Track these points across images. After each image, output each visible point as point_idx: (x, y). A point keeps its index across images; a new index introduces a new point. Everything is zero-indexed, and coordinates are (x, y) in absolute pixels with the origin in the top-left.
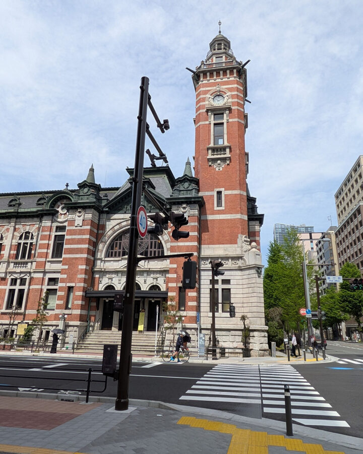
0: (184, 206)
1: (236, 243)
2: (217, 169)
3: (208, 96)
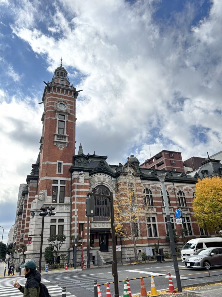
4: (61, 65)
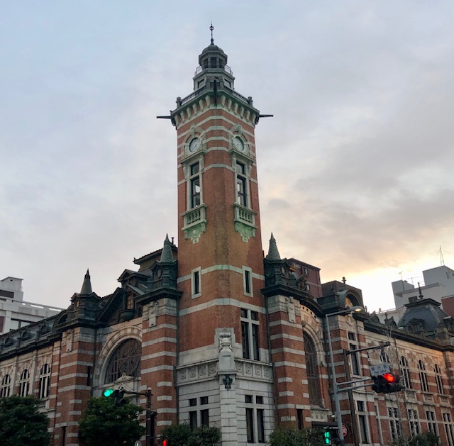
0: (152, 304)
1: (213, 342)
2: (194, 243)
3: (184, 144)
4: (212, 40)
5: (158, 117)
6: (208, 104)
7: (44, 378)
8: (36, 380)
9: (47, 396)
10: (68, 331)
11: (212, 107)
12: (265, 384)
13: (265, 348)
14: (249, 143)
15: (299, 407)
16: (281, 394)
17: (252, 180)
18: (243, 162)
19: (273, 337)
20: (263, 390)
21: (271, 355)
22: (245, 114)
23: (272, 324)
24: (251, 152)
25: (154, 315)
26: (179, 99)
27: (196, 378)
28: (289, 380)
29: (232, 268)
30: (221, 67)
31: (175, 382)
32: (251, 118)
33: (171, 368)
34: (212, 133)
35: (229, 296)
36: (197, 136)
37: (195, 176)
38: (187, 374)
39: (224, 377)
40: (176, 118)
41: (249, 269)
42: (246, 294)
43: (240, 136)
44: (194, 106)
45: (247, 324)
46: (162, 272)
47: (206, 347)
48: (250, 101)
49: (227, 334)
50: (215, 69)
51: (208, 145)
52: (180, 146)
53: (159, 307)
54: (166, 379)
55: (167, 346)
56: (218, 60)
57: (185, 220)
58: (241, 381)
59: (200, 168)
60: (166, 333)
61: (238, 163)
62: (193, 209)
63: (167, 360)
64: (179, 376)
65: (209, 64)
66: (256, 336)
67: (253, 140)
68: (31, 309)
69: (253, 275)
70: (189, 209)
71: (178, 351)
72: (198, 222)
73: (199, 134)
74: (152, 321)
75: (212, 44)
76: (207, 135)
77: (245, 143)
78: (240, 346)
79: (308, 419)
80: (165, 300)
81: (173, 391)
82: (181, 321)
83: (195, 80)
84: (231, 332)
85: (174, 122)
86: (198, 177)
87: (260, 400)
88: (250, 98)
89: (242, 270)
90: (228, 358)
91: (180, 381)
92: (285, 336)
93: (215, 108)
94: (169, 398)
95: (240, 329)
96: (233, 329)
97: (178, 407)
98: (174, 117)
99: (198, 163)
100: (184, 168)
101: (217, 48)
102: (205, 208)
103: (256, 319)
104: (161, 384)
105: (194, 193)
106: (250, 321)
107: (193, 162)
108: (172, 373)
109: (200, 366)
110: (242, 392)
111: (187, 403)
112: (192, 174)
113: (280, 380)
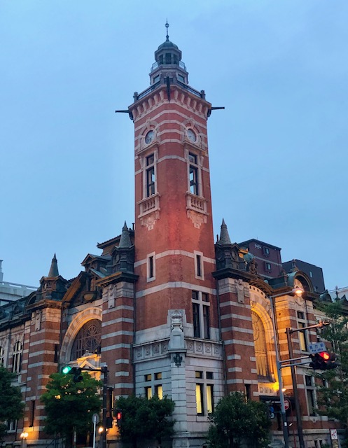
0: (110, 287)
1: (166, 322)
2: (149, 229)
3: (140, 136)
4: (167, 37)
5: (116, 112)
6: (162, 98)
7: (17, 355)
8: (10, 357)
9: (20, 371)
10: (37, 312)
11: (166, 102)
12: (215, 361)
13: (215, 327)
14: (202, 134)
15: (247, 382)
16: (230, 370)
17: (204, 169)
18: (195, 153)
19: (223, 317)
20: (213, 366)
21: (221, 334)
22: (197, 108)
23: (222, 305)
24: (203, 143)
25: (113, 297)
26: (136, 94)
27: (151, 355)
28: (237, 357)
29: (184, 253)
30: (175, 63)
31: (132, 360)
32: (203, 111)
33: (128, 346)
34: (166, 126)
35: (181, 280)
36: (152, 129)
37: (150, 166)
38: (143, 352)
39: (175, 355)
40: (133, 111)
41: (201, 254)
42: (197, 277)
43: (192, 128)
44: (149, 101)
45: (198, 305)
46: (120, 257)
47: (159, 327)
48: (202, 94)
49: (178, 315)
50: (170, 65)
51: (162, 137)
52: (137, 138)
53: (117, 289)
54: (123, 357)
55: (124, 326)
56: (172, 56)
57: (141, 208)
58: (192, 359)
59: (155, 160)
60: (124, 314)
61: (190, 154)
62: (149, 198)
63: (124, 339)
64: (136, 353)
65: (164, 60)
66: (207, 316)
67: (205, 131)
68: (10, 288)
69: (204, 259)
70: (145, 198)
71: (135, 331)
72: (153, 210)
73: (154, 127)
74: (111, 303)
75: (167, 40)
76: (161, 128)
77: (197, 135)
78: (191, 326)
79: (255, 394)
80: (122, 284)
81: (130, 368)
82: (137, 302)
83: (151, 75)
84: (182, 313)
85: (131, 116)
86: (153, 168)
87: (210, 375)
88: (203, 91)
89: (194, 255)
90: (179, 337)
91: (137, 359)
92: (234, 316)
93: (168, 102)
94: (127, 374)
95: (191, 311)
96: (184, 310)
97: (134, 382)
98: (131, 112)
99: (153, 155)
100: (140, 160)
101: (172, 45)
102: (160, 197)
103: (207, 300)
104: (119, 361)
105: (150, 183)
106: (201, 302)
107: (149, 154)
108: (129, 351)
109: (154, 344)
110: (192, 368)
111: (143, 378)
112: (148, 165)
113: (229, 358)
